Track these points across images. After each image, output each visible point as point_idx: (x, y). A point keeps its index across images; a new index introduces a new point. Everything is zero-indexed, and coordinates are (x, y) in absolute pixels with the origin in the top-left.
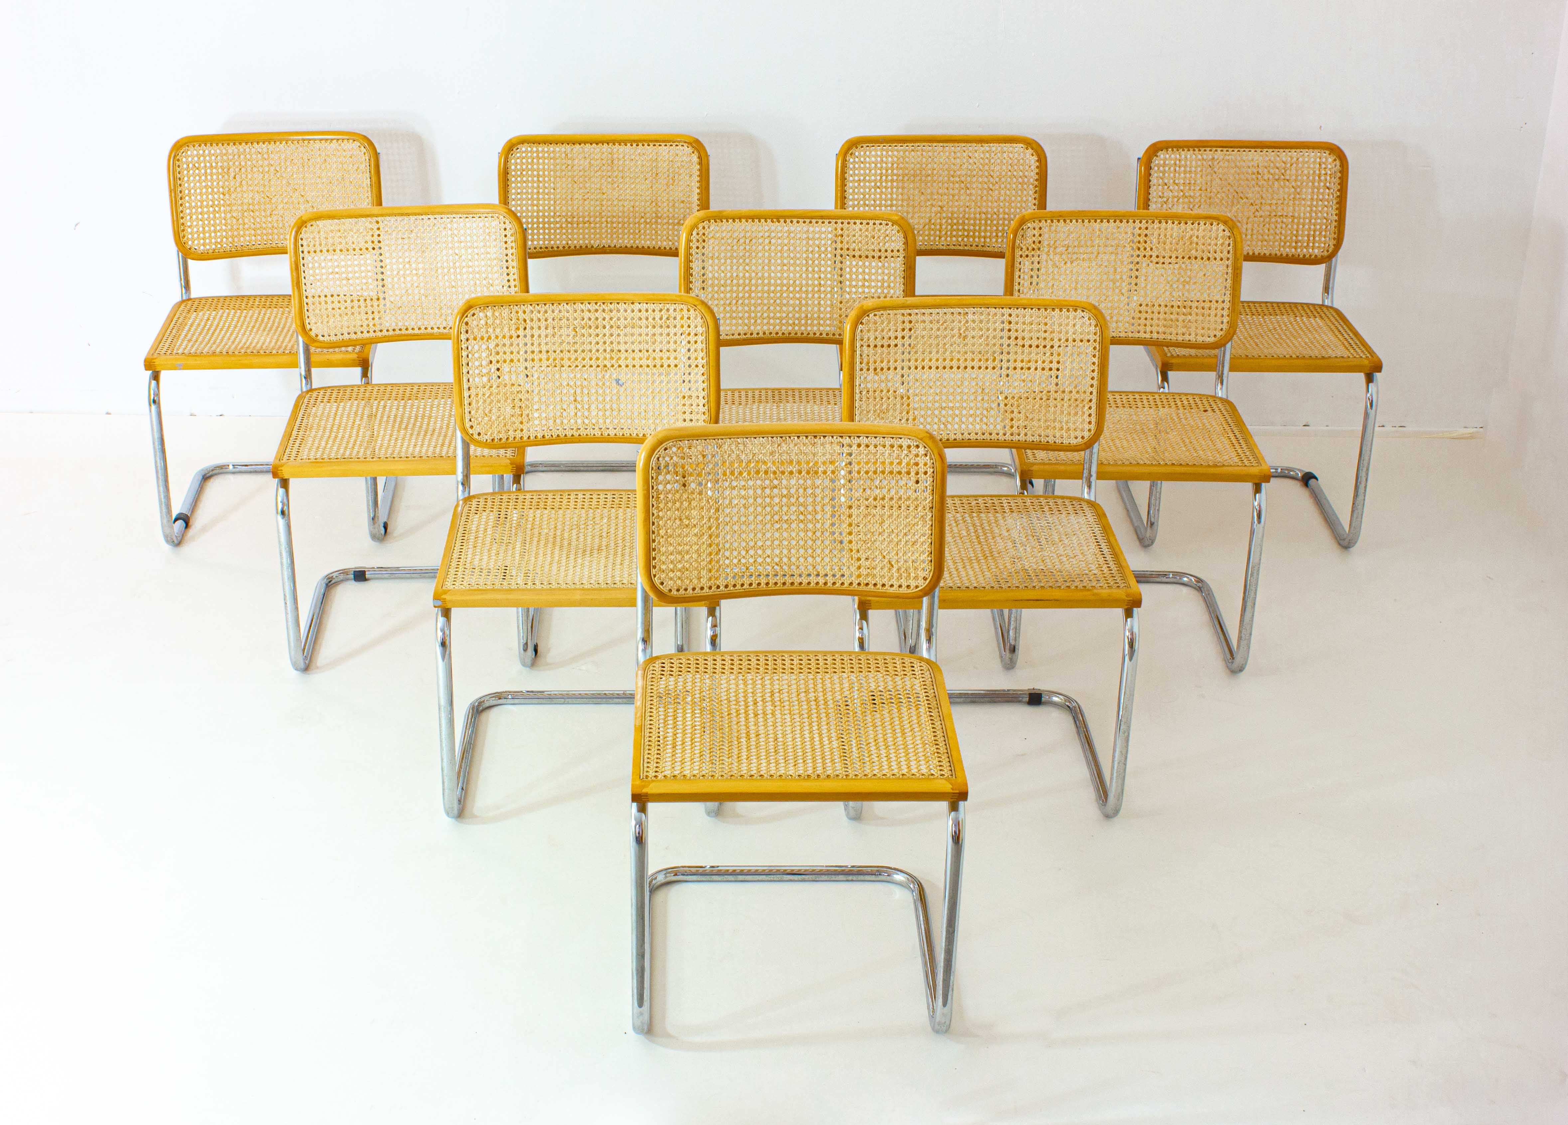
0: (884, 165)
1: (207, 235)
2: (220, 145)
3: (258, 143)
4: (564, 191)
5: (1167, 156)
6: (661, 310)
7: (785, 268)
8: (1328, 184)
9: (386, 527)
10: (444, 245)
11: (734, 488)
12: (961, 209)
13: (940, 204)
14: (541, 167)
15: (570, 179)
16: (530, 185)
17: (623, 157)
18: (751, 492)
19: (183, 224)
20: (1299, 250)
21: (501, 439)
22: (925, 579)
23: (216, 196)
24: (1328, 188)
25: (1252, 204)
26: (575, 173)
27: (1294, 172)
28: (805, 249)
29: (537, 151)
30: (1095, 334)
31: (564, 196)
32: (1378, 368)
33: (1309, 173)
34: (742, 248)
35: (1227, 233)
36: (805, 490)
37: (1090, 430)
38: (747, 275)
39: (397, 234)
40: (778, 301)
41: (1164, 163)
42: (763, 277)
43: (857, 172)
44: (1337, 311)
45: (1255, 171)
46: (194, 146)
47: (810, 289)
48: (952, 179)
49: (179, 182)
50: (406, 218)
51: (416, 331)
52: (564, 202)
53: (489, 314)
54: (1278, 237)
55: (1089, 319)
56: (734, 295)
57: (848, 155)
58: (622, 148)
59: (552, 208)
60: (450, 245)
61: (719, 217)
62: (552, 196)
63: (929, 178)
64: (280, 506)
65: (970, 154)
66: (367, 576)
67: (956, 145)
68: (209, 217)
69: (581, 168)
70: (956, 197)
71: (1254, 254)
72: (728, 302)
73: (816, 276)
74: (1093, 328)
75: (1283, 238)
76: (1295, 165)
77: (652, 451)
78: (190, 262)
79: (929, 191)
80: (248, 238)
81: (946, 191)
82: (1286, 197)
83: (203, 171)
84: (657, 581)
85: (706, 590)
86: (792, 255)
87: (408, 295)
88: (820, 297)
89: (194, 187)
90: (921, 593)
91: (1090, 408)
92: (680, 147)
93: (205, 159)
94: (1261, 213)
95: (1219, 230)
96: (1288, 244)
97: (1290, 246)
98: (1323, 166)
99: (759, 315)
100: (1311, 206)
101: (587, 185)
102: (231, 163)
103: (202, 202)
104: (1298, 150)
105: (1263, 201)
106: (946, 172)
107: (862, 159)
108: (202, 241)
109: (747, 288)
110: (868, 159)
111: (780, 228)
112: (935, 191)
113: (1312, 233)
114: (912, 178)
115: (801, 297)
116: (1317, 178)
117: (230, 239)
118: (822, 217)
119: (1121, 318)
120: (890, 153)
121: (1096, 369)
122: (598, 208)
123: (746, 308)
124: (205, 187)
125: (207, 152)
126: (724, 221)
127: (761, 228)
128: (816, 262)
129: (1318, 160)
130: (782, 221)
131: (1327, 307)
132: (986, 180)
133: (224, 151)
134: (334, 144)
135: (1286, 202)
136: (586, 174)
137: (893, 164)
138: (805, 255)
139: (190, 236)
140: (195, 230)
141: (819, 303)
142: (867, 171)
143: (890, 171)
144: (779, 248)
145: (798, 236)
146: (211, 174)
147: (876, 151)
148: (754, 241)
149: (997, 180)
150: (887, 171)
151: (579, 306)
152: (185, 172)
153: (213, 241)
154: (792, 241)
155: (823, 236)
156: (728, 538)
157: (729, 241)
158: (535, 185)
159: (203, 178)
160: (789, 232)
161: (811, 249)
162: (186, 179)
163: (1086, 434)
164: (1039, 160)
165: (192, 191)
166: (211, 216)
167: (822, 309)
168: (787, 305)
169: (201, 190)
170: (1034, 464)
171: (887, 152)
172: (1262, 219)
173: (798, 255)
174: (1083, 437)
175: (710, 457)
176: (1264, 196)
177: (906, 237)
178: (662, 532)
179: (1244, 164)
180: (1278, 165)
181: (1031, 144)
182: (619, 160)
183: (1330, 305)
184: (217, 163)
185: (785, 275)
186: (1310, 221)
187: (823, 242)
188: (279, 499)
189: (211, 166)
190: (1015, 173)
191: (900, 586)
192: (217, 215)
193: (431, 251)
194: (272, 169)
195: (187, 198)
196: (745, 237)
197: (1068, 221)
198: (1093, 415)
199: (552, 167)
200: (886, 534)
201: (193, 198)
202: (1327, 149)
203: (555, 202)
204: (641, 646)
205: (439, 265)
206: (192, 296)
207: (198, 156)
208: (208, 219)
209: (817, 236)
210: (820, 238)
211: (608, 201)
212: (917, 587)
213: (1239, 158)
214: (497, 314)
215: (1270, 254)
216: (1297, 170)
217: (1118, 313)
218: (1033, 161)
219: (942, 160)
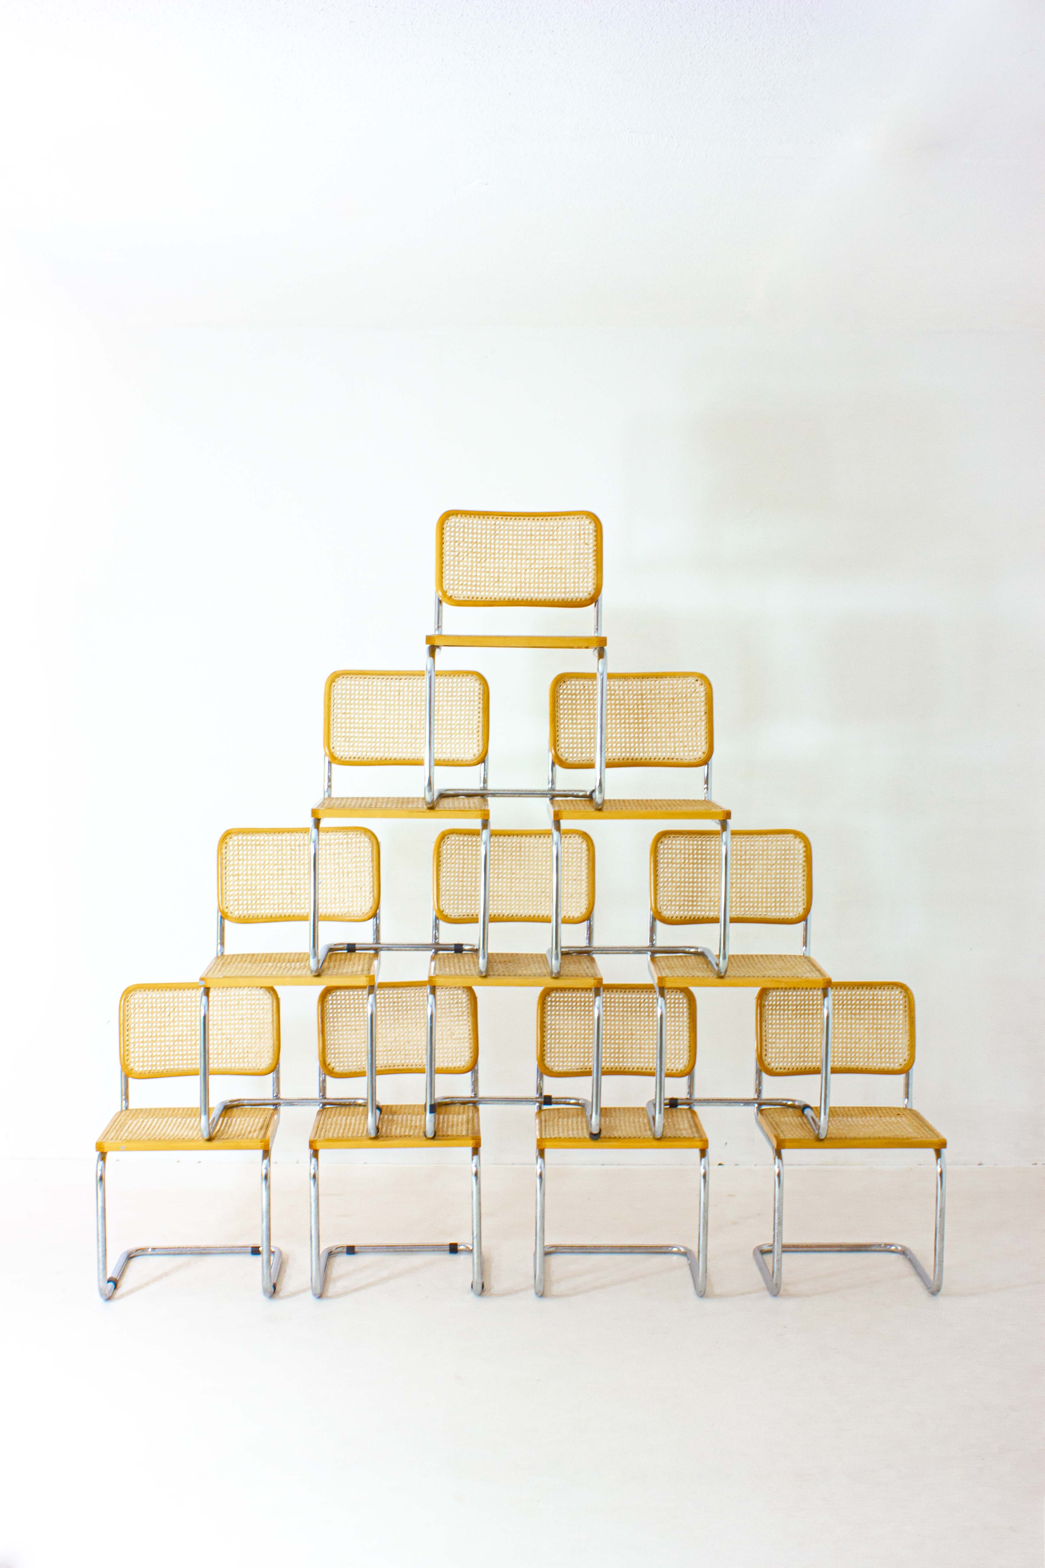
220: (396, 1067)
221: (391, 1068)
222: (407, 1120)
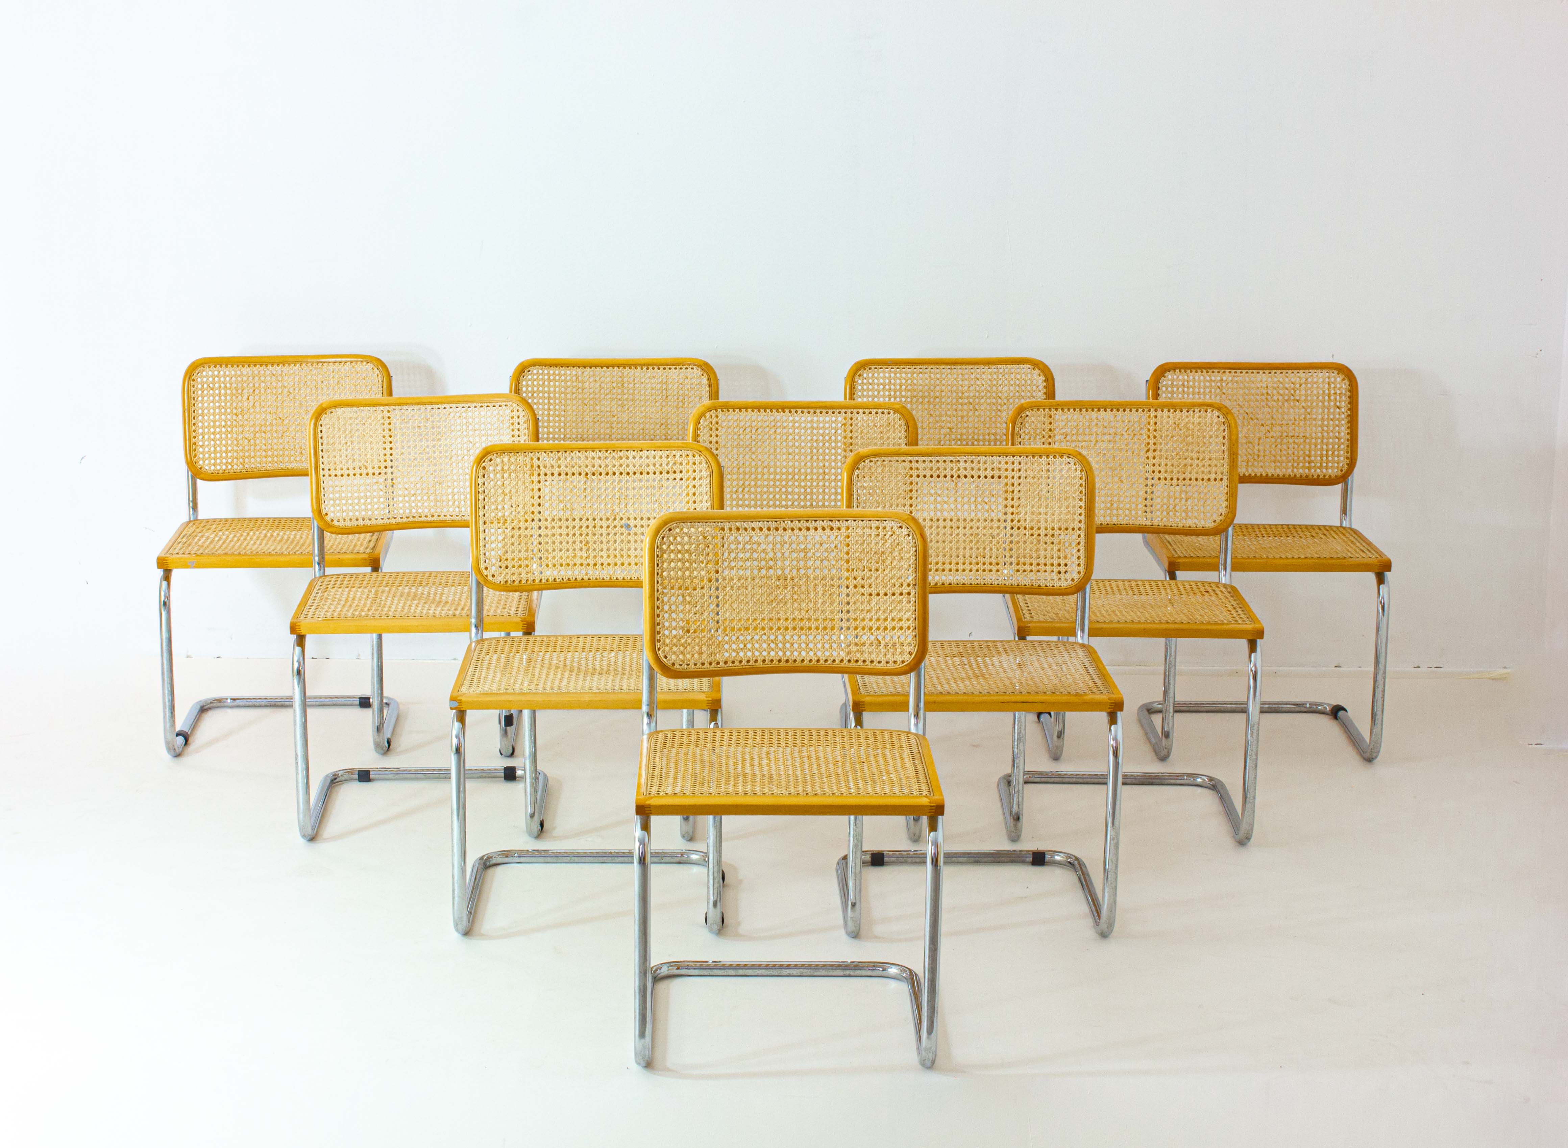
0: (892, 387)
1: (218, 455)
2: (235, 366)
3: (272, 365)
4: (575, 413)
5: (1175, 377)
6: (668, 456)
7: (791, 457)
8: (1338, 404)
9: (389, 742)
10: (459, 433)
11: (733, 568)
12: (970, 431)
13: (949, 425)
14: (552, 389)
15: (580, 401)
16: (541, 407)
17: (634, 380)
18: (748, 573)
19: (195, 444)
20: (1313, 471)
21: (514, 581)
22: (910, 653)
23: (229, 417)
24: (1338, 407)
25: (1263, 425)
26: (586, 396)
27: (1303, 392)
28: (809, 438)
29: (548, 374)
30: (1081, 478)
31: (574, 419)
32: (1387, 566)
33: (1318, 393)
34: (748, 437)
35: (1222, 419)
36: (798, 570)
37: (1079, 573)
38: (753, 464)
39: (414, 422)
40: (784, 490)
41: (1172, 383)
42: (768, 467)
43: (865, 393)
44: (1355, 532)
45: (1265, 392)
46: (209, 367)
47: (815, 477)
48: (960, 401)
49: (193, 402)
50: (423, 407)
51: (430, 519)
52: (574, 424)
53: (506, 459)
54: (1290, 458)
55: (1075, 464)
56: (741, 483)
57: (857, 377)
58: (633, 371)
59: (562, 430)
60: (465, 433)
61: (726, 407)
62: (563, 419)
63: (938, 400)
64: (296, 665)
65: (978, 376)
66: (372, 776)
67: (964, 367)
68: (221, 437)
69: (592, 390)
70: (965, 419)
71: (1267, 475)
72: (735, 489)
73: (821, 464)
74: (1078, 473)
75: (1296, 458)
76: (1304, 386)
77: (658, 531)
78: (199, 481)
79: (937, 413)
80: (258, 460)
81: (955, 413)
82: (1297, 417)
83: (217, 392)
84: (661, 654)
85: (707, 665)
86: (797, 444)
87: (423, 483)
88: (824, 485)
89: (208, 408)
90: (906, 668)
91: (1079, 551)
92: (689, 369)
93: (219, 380)
94: (1272, 434)
95: (1212, 416)
96: (1301, 464)
97: (1303, 467)
98: (1333, 386)
99: (765, 503)
100: (1322, 426)
101: (598, 408)
102: (245, 385)
103: (215, 422)
104: (1307, 371)
105: (1274, 422)
106: (955, 394)
107: (870, 381)
108: (213, 461)
109: (753, 476)
110: (876, 381)
111: (785, 418)
112: (943, 413)
113: (1325, 453)
114: (921, 400)
115: (806, 486)
116: (1327, 398)
117: (241, 460)
118: (826, 407)
119: (1121, 505)
120: (898, 375)
121: (1083, 512)
122: (608, 431)
123: (753, 496)
124: (219, 407)
125: (222, 373)
126: (731, 410)
127: (766, 418)
128: (821, 451)
129: (1327, 380)
130: (787, 411)
131: (1344, 528)
132: (994, 401)
133: (239, 373)
134: (348, 366)
135: (1297, 422)
136: (597, 396)
137: (901, 387)
138: (809, 444)
139: (201, 456)
140: (207, 449)
141: (824, 491)
142: (876, 393)
143: (898, 393)
144: (785, 437)
145: (803, 425)
146: (225, 395)
147: (884, 372)
148: (760, 430)
149: (1005, 401)
150: (895, 392)
151: (590, 454)
152: (200, 392)
153: (224, 461)
154: (797, 431)
155: (827, 425)
156: (727, 616)
157: (736, 430)
158: (546, 407)
159: (217, 398)
160: (794, 422)
161: (815, 438)
162: (200, 399)
163: (1076, 577)
164: (1046, 381)
165: (206, 411)
166: (223, 436)
167: (827, 497)
168: (792, 493)
169: (214, 410)
170: (1030, 622)
171: (895, 374)
172: (1273, 440)
173: (803, 444)
174: (1073, 580)
175: (710, 539)
176: (1275, 416)
177: (907, 425)
178: (666, 608)
179: (1253, 385)
180: (1287, 386)
181: (1037, 364)
182: (629, 383)
183: (1348, 526)
184: (231, 384)
185: (791, 464)
186: (1322, 441)
187: (827, 431)
188: (296, 659)
189: (226, 387)
190: (1023, 394)
191: (887, 662)
192: (229, 436)
193: (446, 439)
194: (286, 390)
195: (200, 418)
196: (751, 426)
197: (1066, 410)
198: (1082, 557)
199: (563, 389)
200: (874, 612)
201: (206, 418)
202: (1335, 369)
203: (565, 424)
204: (646, 720)
205: (453, 453)
206: (200, 517)
207: (213, 377)
208: (220, 439)
209: (821, 425)
210: (824, 428)
211: (618, 423)
212: (903, 662)
213: (1247, 379)
214: (513, 460)
215: (1284, 476)
216: (1306, 391)
217: (1119, 501)
218: (1040, 382)
219: (949, 382)
220: (423, 519)
221: (417, 519)
222: (435, 594)
